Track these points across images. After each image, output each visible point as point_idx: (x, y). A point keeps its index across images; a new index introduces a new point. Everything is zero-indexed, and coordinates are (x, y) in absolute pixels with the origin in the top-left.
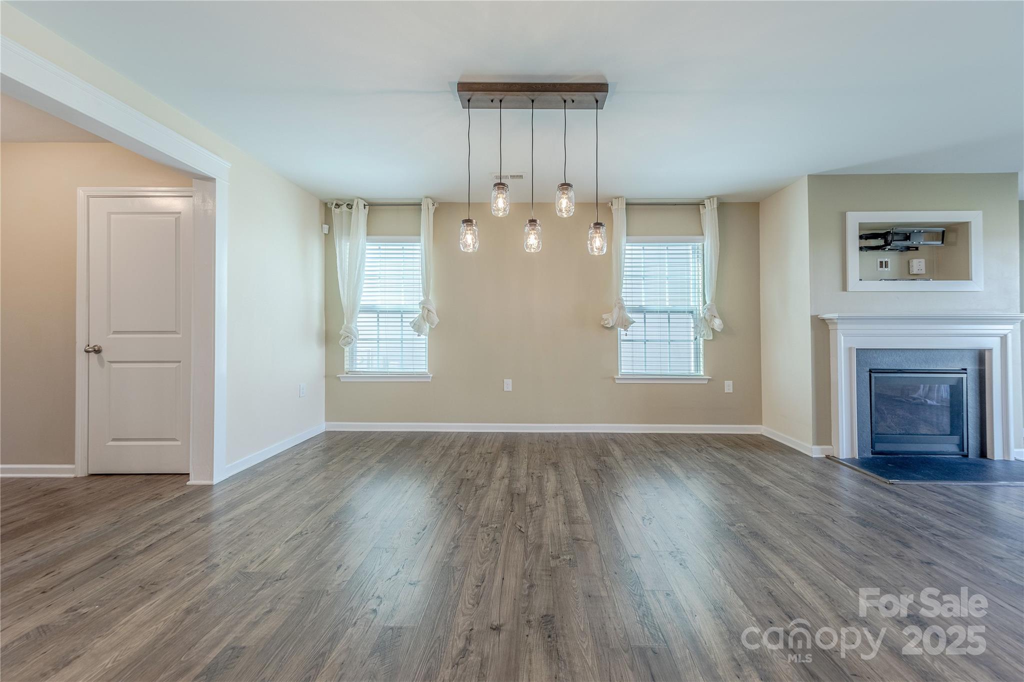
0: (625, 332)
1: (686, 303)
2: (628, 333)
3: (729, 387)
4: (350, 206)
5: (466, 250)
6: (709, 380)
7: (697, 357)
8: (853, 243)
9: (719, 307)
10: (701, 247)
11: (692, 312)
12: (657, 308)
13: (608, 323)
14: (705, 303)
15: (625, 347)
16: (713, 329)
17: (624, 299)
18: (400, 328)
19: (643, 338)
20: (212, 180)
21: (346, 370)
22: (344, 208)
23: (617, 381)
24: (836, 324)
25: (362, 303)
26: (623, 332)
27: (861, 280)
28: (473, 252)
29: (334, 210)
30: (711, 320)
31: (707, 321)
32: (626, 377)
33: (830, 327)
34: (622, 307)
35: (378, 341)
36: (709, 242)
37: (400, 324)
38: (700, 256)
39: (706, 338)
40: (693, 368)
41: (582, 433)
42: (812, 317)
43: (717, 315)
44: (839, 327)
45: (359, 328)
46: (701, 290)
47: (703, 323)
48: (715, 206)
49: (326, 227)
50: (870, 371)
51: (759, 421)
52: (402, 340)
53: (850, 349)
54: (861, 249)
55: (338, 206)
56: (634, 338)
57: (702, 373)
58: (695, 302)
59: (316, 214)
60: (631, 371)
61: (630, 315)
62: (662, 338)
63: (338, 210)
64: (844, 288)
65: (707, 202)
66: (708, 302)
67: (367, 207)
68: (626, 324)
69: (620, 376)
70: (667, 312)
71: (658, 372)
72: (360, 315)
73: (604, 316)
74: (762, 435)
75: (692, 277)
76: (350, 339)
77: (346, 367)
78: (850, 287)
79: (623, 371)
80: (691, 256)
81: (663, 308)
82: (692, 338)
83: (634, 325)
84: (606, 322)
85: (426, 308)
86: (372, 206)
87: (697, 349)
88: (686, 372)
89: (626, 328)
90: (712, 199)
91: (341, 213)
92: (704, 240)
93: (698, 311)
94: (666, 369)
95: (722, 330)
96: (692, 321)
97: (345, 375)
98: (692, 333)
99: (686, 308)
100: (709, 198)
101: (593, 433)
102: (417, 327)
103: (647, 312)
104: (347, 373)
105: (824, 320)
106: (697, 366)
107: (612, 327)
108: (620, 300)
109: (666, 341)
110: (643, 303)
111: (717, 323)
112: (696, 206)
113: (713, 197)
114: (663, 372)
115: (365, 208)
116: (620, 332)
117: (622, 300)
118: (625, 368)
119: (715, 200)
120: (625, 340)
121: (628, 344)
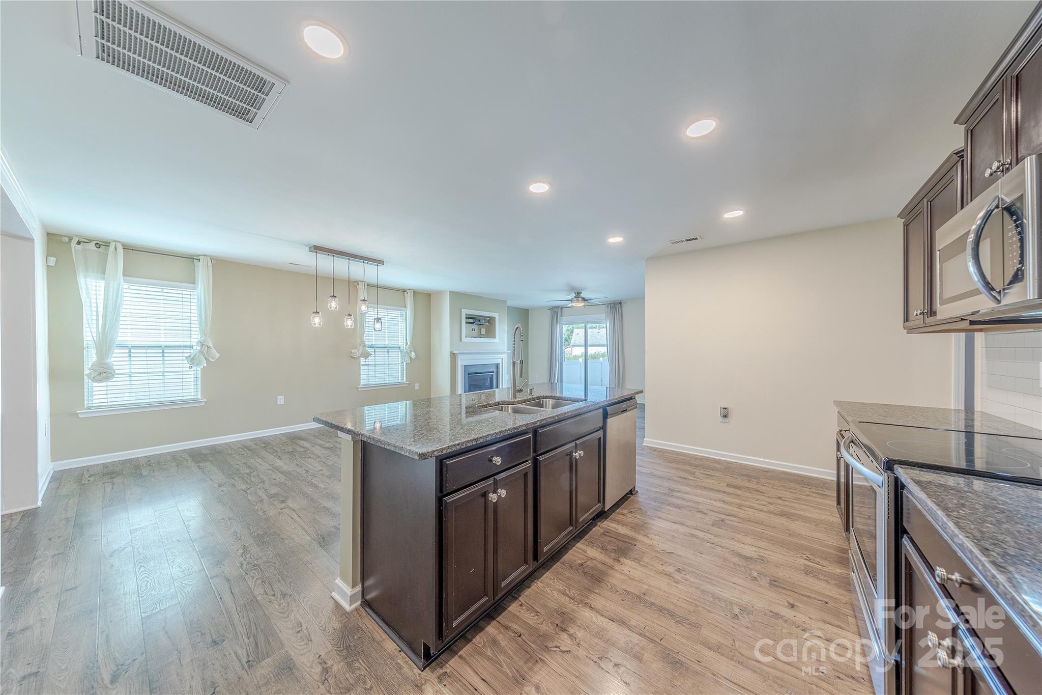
0: (366, 360)
1: (397, 343)
2: (368, 360)
3: (417, 387)
4: (99, 245)
6: (408, 383)
7: (402, 373)
8: (464, 320)
9: (414, 347)
10: (405, 313)
11: (400, 348)
12: (382, 346)
13: (357, 355)
14: (407, 344)
15: (363, 369)
16: (410, 358)
17: (366, 340)
18: (161, 362)
19: (374, 363)
21: (86, 406)
22: (91, 246)
23: (360, 390)
24: (458, 355)
25: (119, 339)
26: (364, 360)
27: (466, 336)
29: (75, 247)
31: (409, 354)
32: (366, 386)
33: (456, 356)
34: (364, 346)
35: (130, 375)
36: (409, 312)
37: (160, 358)
38: (404, 318)
39: (407, 362)
40: (400, 378)
42: (450, 352)
43: (413, 351)
44: (459, 356)
46: (405, 337)
47: (405, 354)
48: (412, 294)
49: (52, 259)
50: (468, 374)
52: (163, 373)
53: (462, 365)
54: (466, 323)
55: (79, 242)
56: (369, 363)
58: (401, 342)
60: (367, 383)
61: (369, 350)
62: (384, 363)
63: (78, 247)
64: (461, 341)
65: (408, 291)
66: (409, 343)
67: (123, 249)
68: (366, 355)
69: (361, 386)
71: (383, 382)
72: (116, 351)
75: (400, 332)
77: (85, 402)
78: (464, 339)
79: (362, 383)
80: (399, 318)
81: (384, 345)
82: (400, 362)
83: (371, 356)
84: (355, 354)
85: (206, 345)
86: (127, 248)
87: (402, 368)
88: (397, 381)
89: (366, 358)
91: (84, 251)
92: (406, 310)
93: (403, 348)
94: (386, 380)
95: (415, 358)
96: (400, 353)
97: (84, 411)
98: (400, 360)
99: (395, 346)
100: (409, 289)
102: (192, 360)
103: (377, 347)
105: (454, 353)
106: (402, 377)
107: (359, 358)
109: (387, 364)
110: (374, 343)
111: (413, 354)
112: (404, 291)
113: (411, 289)
116: (362, 360)
117: (364, 342)
118: (364, 381)
119: (412, 291)
120: (363, 365)
121: (366, 367)
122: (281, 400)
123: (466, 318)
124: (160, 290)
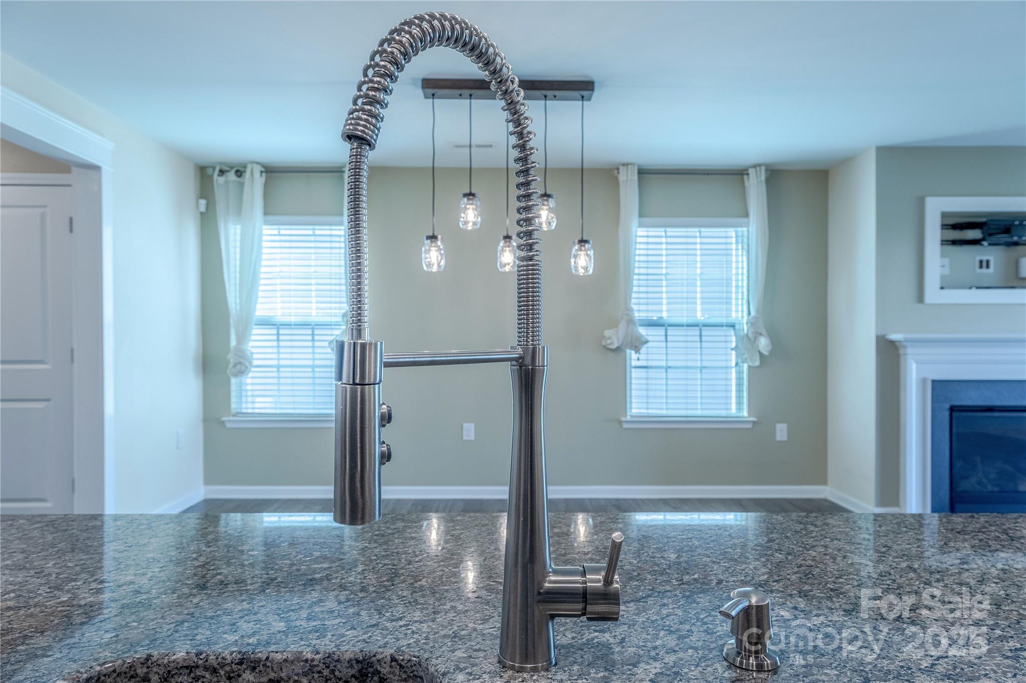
0: (637, 355)
1: (725, 313)
2: (641, 357)
3: (781, 432)
4: (239, 173)
5: (429, 270)
6: (754, 423)
7: (739, 391)
8: (933, 234)
9: (767, 320)
10: (746, 234)
11: (733, 326)
12: (684, 320)
13: (611, 344)
14: (749, 313)
15: (636, 377)
16: (760, 353)
17: (635, 307)
18: (310, 350)
19: (664, 363)
20: (96, 168)
21: (233, 411)
22: (232, 176)
23: (625, 426)
24: (905, 347)
25: (257, 313)
26: (634, 356)
27: (942, 288)
28: (438, 272)
29: (217, 180)
30: (755, 339)
31: (752, 340)
32: (638, 420)
33: (901, 351)
34: (631, 321)
35: (278, 368)
36: (756, 227)
37: (310, 344)
38: (746, 246)
39: (751, 364)
40: (733, 406)
41: (573, 500)
42: (877, 338)
43: (764, 332)
44: (909, 351)
45: (254, 350)
46: (745, 296)
47: (747, 342)
48: (763, 178)
49: (203, 202)
50: (951, 409)
51: (822, 480)
52: (313, 367)
53: (924, 380)
54: (944, 242)
55: (222, 172)
56: (650, 364)
57: (745, 414)
58: (738, 311)
59: (191, 185)
60: (645, 411)
61: (643, 332)
62: (690, 364)
63: (221, 180)
64: (920, 298)
65: (751, 171)
66: (753, 313)
67: (264, 174)
68: (637, 344)
69: (629, 418)
70: (697, 325)
71: (684, 413)
72: (253, 331)
73: (607, 333)
74: (825, 500)
75: (734, 284)
76: (242, 367)
77: (233, 406)
78: (933, 294)
79: (634, 411)
80: (731, 246)
81: (691, 320)
82: (733, 364)
83: (649, 344)
84: (609, 341)
86: (271, 171)
87: (739, 379)
88: (723, 413)
89: (637, 350)
90: (758, 168)
91: (227, 182)
92: (747, 225)
93: (741, 326)
94: (694, 406)
95: (772, 353)
96: (734, 339)
97: (232, 418)
98: (733, 356)
99: (724, 320)
100: (755, 166)
101: (590, 500)
103: (670, 325)
104: (234, 416)
105: (892, 343)
106: (739, 403)
107: (618, 349)
108: (629, 311)
109: (696, 368)
110: (664, 314)
111: (764, 343)
112: (739, 174)
113: (759, 165)
114: (690, 413)
115: (261, 175)
116: (632, 355)
117: (631, 310)
118: (636, 408)
119: (763, 169)
120: (636, 367)
121: (642, 373)
122: (469, 432)
123: (944, 226)
124: (310, 232)
